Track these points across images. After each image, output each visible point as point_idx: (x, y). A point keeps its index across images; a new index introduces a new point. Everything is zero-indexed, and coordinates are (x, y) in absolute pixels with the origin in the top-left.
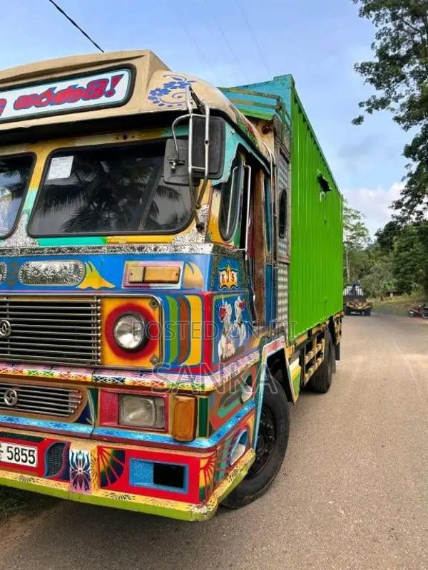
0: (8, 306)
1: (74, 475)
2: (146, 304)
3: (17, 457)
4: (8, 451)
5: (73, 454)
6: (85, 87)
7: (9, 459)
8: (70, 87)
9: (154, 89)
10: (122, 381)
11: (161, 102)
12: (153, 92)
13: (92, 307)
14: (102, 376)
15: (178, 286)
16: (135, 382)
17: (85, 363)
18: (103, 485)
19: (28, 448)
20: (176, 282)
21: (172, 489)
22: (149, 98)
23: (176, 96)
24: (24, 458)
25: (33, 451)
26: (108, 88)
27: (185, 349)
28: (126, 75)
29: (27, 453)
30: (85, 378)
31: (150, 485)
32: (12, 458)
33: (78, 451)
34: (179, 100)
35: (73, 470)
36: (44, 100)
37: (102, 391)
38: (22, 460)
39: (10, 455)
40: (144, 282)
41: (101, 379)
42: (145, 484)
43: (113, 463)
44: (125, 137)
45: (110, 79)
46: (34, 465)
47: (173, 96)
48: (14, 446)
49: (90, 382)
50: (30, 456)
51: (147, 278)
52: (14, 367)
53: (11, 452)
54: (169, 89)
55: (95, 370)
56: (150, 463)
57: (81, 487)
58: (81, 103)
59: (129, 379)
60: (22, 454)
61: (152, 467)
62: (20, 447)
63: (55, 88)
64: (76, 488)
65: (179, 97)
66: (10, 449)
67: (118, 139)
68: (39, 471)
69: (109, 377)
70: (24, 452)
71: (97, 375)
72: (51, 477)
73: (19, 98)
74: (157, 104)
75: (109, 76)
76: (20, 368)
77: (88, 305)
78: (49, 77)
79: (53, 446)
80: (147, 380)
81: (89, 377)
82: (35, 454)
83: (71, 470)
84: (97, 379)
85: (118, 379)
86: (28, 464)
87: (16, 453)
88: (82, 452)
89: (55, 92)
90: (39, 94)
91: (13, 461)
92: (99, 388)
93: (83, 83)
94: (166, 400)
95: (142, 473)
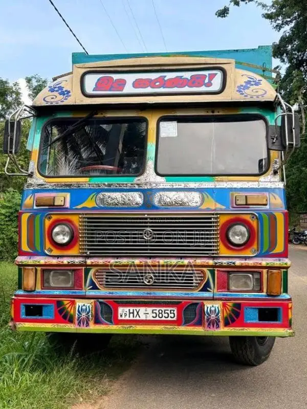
0: (148, 220)
1: (208, 320)
2: (248, 218)
3: (161, 315)
4: (153, 313)
5: (207, 308)
6: (189, 78)
7: (153, 317)
8: (177, 77)
9: (239, 85)
10: (234, 263)
11: (245, 94)
12: (238, 87)
13: (213, 220)
14: (220, 261)
15: (268, 207)
16: (242, 264)
17: (208, 254)
18: (227, 324)
19: (169, 309)
20: (266, 205)
21: (272, 322)
22: (237, 91)
23: (254, 91)
24: (166, 315)
25: (174, 310)
26: (207, 81)
27: (273, 244)
28: (219, 74)
29: (169, 312)
30: (208, 263)
31: (257, 321)
32: (156, 316)
33: (211, 305)
34: (257, 94)
35: (207, 317)
36: (157, 84)
37: (218, 270)
38: (165, 317)
39: (154, 315)
40: (246, 204)
41: (219, 263)
42: (254, 321)
43: (233, 311)
44: (213, 112)
45: (207, 75)
46: (175, 319)
47: (252, 91)
48: (158, 309)
49: (211, 266)
50: (171, 313)
51: (249, 202)
52: (151, 260)
53: (156, 313)
54: (249, 85)
55: (214, 258)
56: (255, 308)
57: (213, 326)
58: (186, 89)
59: (238, 262)
60: (165, 313)
61: (257, 311)
62: (163, 309)
63: (165, 76)
64: (210, 328)
65: (257, 92)
66: (154, 311)
67: (208, 112)
68: (178, 322)
69: (225, 262)
70: (166, 312)
71: (216, 261)
72: (188, 324)
73: (136, 80)
74: (243, 95)
75: (206, 73)
76: (157, 260)
77: (210, 218)
78: (159, 68)
79: (189, 306)
80: (250, 262)
81: (211, 262)
82: (175, 312)
83: (206, 317)
84: (216, 263)
85: (231, 262)
86: (169, 319)
87: (159, 313)
88: (214, 305)
89: (166, 79)
90: (153, 79)
91: (157, 318)
92: (216, 269)
93: (187, 75)
94: (261, 273)
95: (251, 315)
